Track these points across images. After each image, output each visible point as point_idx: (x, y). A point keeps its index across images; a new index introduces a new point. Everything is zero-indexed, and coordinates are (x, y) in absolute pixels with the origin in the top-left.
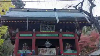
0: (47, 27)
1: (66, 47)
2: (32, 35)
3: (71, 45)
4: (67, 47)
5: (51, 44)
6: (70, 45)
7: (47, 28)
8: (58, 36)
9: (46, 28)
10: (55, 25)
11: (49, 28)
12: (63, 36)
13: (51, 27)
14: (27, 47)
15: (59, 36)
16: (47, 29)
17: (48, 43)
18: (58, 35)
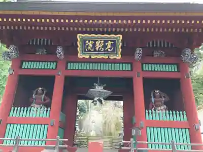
0: (97, 43)
1: (153, 101)
2: (55, 63)
3: (166, 97)
4: (155, 101)
5: (109, 93)
6: (164, 97)
7: (99, 45)
8: (130, 69)
9: (94, 45)
10: (121, 36)
11: (105, 46)
12: (144, 69)
13: (110, 43)
14: (43, 96)
15: (132, 70)
16: (97, 48)
17: (99, 89)
18: (129, 65)
